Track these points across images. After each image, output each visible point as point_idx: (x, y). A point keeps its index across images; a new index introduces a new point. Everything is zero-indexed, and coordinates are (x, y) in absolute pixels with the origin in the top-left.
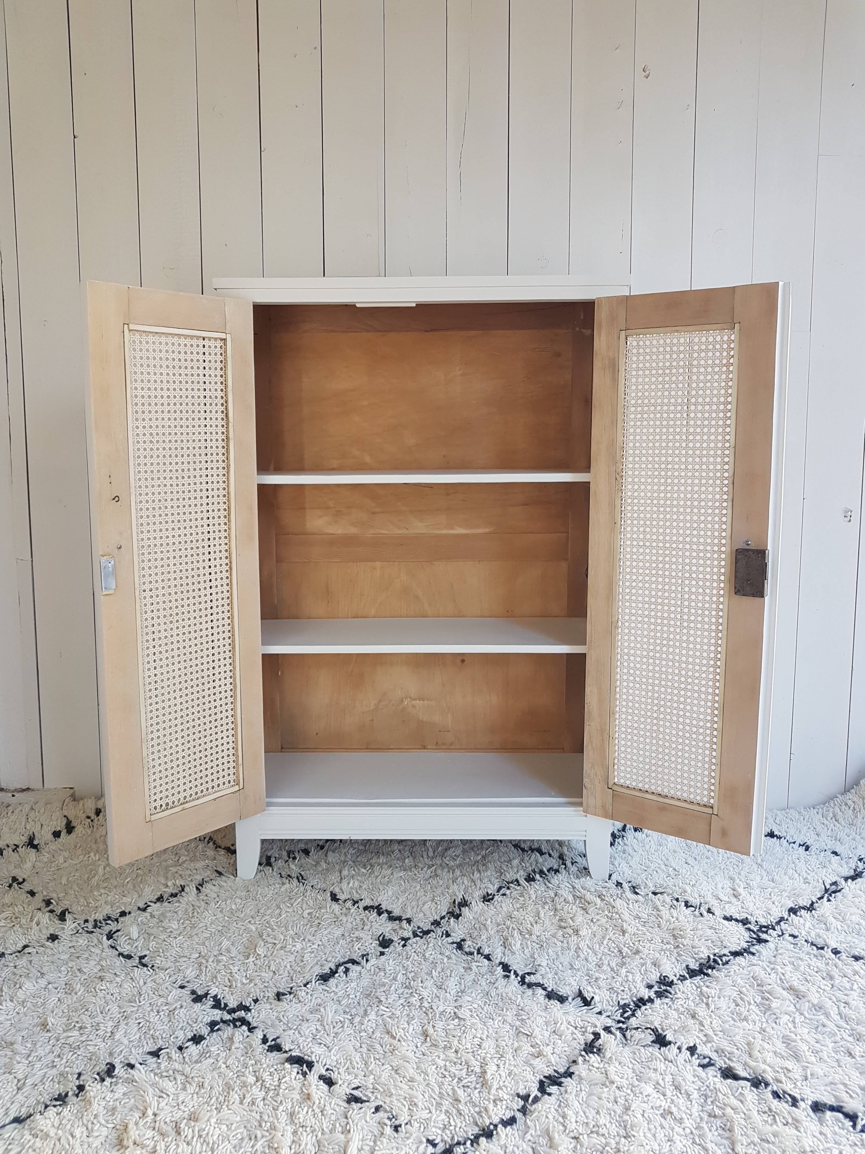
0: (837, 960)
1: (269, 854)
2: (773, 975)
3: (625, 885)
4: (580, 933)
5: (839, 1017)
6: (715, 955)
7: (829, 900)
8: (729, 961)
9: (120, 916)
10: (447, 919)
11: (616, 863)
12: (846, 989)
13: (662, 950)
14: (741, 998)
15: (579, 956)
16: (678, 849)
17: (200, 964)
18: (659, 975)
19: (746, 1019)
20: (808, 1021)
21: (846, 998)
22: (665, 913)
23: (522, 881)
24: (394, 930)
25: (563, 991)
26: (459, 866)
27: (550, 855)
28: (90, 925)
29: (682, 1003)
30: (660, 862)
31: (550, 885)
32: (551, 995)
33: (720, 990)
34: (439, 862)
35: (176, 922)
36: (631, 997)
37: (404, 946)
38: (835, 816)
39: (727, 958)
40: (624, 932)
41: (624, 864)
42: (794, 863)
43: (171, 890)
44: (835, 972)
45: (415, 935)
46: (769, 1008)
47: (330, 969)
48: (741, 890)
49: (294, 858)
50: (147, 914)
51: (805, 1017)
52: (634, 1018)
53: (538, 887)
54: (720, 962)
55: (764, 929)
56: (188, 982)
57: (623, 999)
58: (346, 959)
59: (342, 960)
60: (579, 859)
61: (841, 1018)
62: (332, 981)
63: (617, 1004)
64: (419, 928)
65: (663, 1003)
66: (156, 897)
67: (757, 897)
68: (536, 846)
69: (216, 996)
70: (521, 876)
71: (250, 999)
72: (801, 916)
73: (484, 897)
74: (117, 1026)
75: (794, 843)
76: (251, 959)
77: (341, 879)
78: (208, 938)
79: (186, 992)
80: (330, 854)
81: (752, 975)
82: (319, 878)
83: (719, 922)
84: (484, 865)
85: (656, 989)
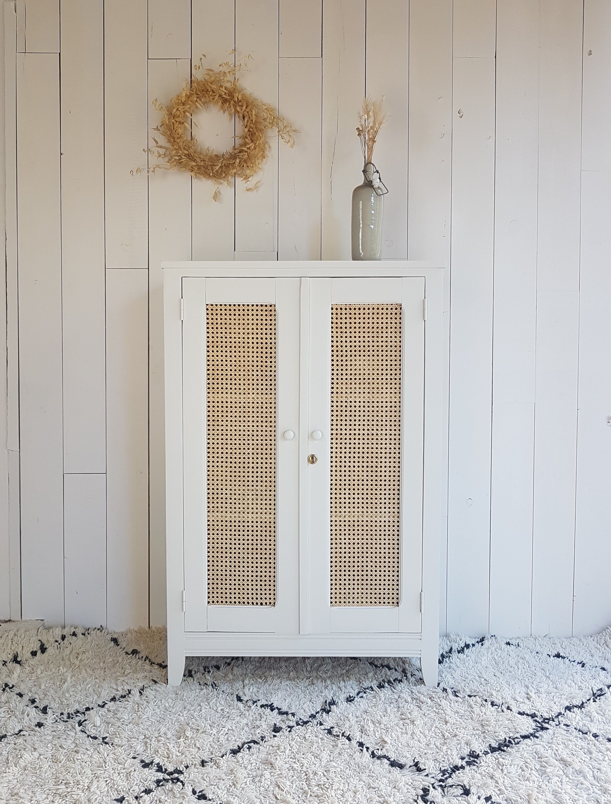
0: (596, 741)
1: (190, 669)
2: (550, 751)
3: (449, 690)
4: (415, 723)
5: (593, 778)
6: (510, 738)
7: (594, 701)
8: (520, 741)
9: (86, 710)
10: (320, 713)
11: (443, 675)
12: (600, 760)
13: (473, 734)
14: (526, 766)
15: (413, 738)
16: (489, 666)
17: (146, 743)
18: (469, 750)
19: (528, 780)
20: (571, 781)
21: (598, 765)
22: (477, 709)
23: (375, 688)
24: (283, 721)
25: (402, 761)
26: (329, 678)
27: (396, 670)
28: (65, 717)
29: (485, 769)
30: (475, 674)
31: (395, 690)
32: (393, 764)
33: (512, 760)
34: (314, 674)
35: (127, 715)
36: (449, 764)
37: (290, 731)
38: (606, 642)
39: (519, 740)
40: (446, 722)
41: (449, 676)
42: (572, 675)
43: (120, 693)
44: (593, 749)
45: (298, 724)
46: (545, 772)
47: (238, 746)
48: (532, 694)
49: (209, 672)
50: (105, 709)
51: (570, 779)
52: (451, 779)
53: (387, 692)
54: (513, 742)
55: (546, 721)
56: (138, 755)
57: (444, 767)
58: (249, 740)
59: (246, 741)
60: (416, 673)
61: (595, 779)
62: (240, 755)
63: (439, 769)
64: (300, 719)
65: (471, 769)
66: (110, 698)
67: (544, 699)
68: (386, 663)
69: (159, 764)
70: (374, 684)
71: (183, 766)
72: (574, 712)
73: (347, 699)
74: (91, 782)
75: (574, 661)
76: (182, 740)
77: (244, 686)
78: (150, 726)
79: (137, 761)
80: (235, 668)
81: (535, 750)
82: (227, 686)
83: (515, 716)
84: (347, 677)
85: (467, 760)
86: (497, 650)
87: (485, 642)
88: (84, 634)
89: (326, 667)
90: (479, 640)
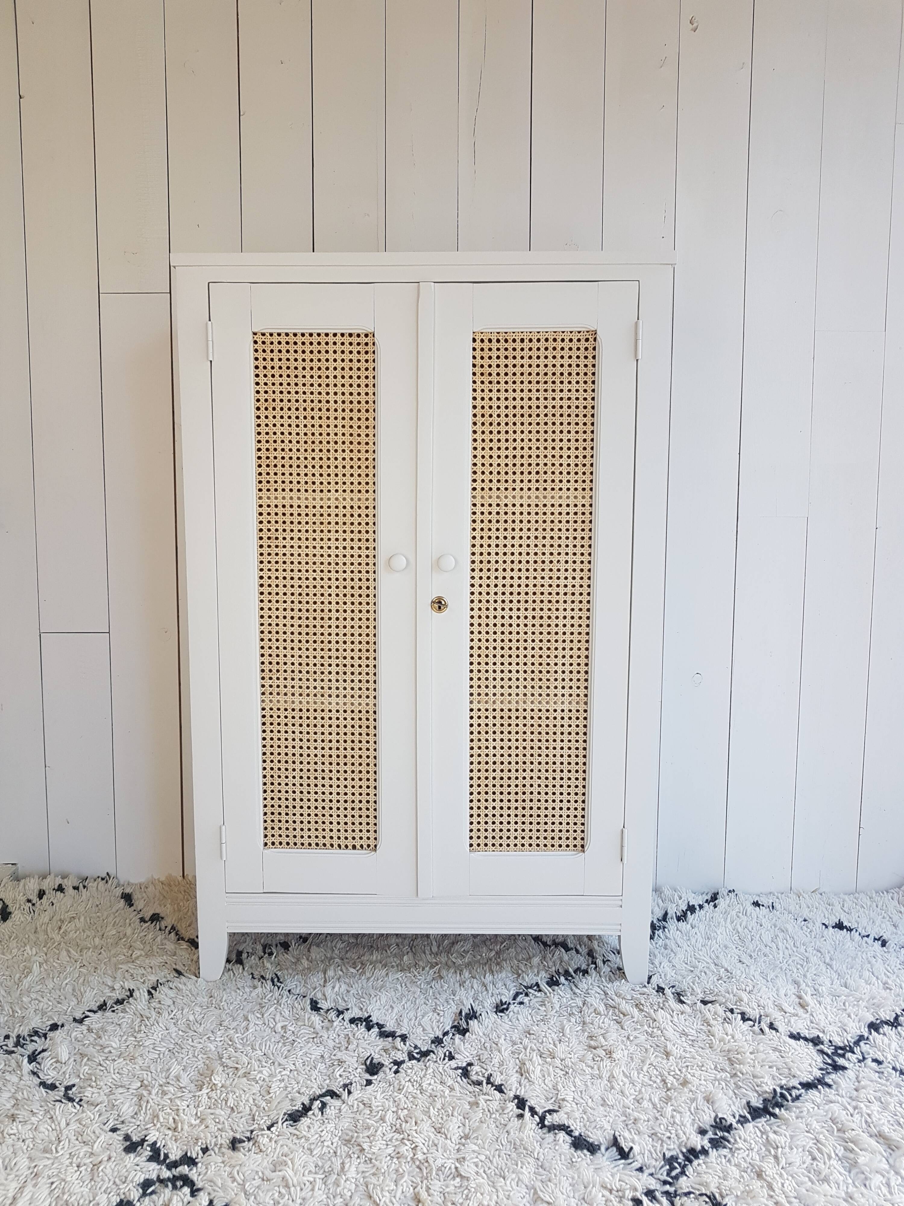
1: (240, 950)
2: (857, 1117)
3: (668, 992)
4: (614, 1055)
6: (782, 1087)
8: (800, 1095)
9: (50, 1030)
10: (451, 1035)
11: (657, 962)
13: (716, 1079)
14: (819, 1149)
15: (612, 1088)
16: (731, 945)
17: (141, 1098)
18: (713, 1115)
19: (826, 1180)
22: (718, 1029)
23: (544, 986)
24: (386, 1051)
25: (594, 1137)
26: (468, 965)
27: (577, 952)
28: (11, 1043)
29: (745, 1155)
30: (709, 961)
31: (577, 991)
32: (579, 1143)
33: (792, 1137)
34: (443, 959)
35: (116, 1040)
36: (680, 1146)
37: (396, 1072)
39: (798, 1092)
40: (667, 1054)
41: (665, 963)
42: (869, 962)
43: (116, 995)
45: (411, 1057)
46: (855, 1164)
47: (303, 1104)
48: (808, 998)
49: (271, 954)
50: (83, 1027)
52: (685, 1178)
53: (563, 993)
54: (789, 1098)
55: (840, 1052)
56: (123, 1122)
57: (670, 1150)
58: (324, 1091)
59: (318, 1092)
60: (612, 957)
62: (305, 1122)
63: (661, 1156)
64: (416, 1047)
65: (720, 1156)
66: (97, 1005)
67: (828, 1007)
68: (561, 941)
69: (155, 1143)
70: (542, 978)
71: (198, 1148)
72: (884, 1034)
73: (497, 1007)
75: (868, 936)
76: (205, 1091)
77: (325, 981)
78: (155, 1061)
79: (118, 1137)
80: (314, 948)
81: (830, 1116)
82: (298, 980)
83: (785, 1042)
84: (498, 964)
85: (710, 1135)
86: (741, 915)
87: (720, 901)
88: (76, 888)
89: (463, 946)
90: (709, 898)
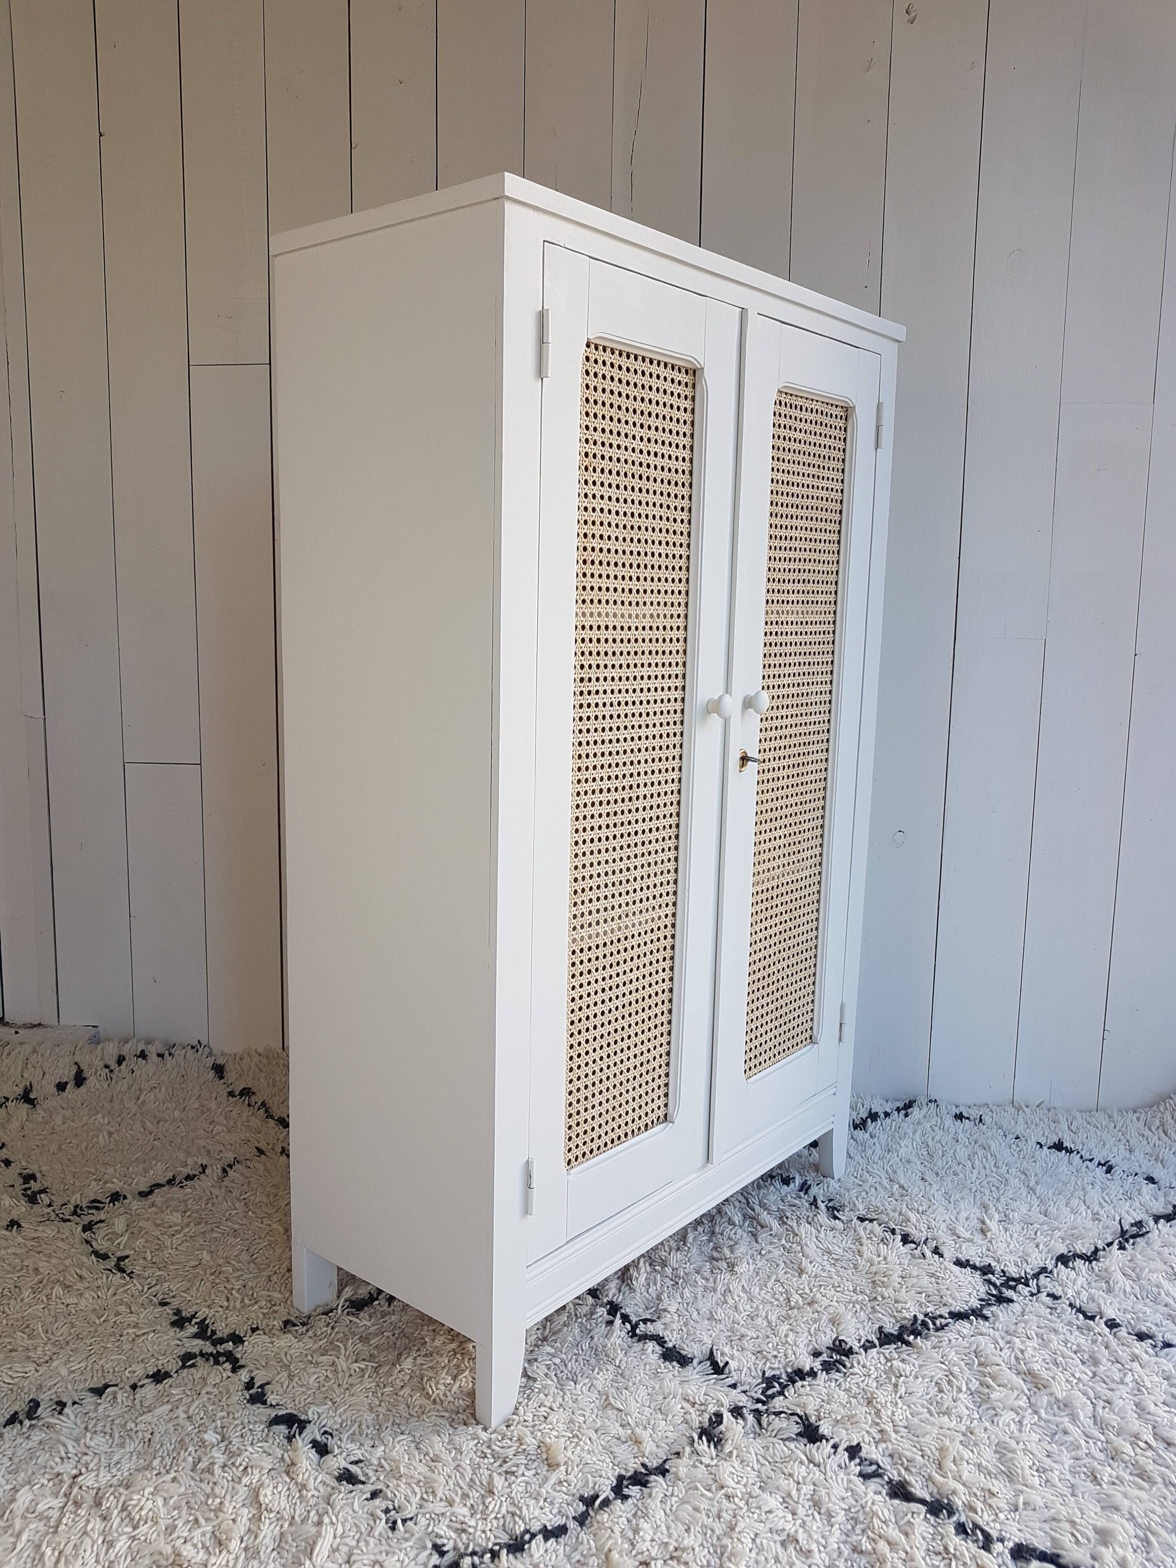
0: (1111, 1337)
2: (1007, 1351)
3: (823, 1205)
4: (737, 1269)
5: (1091, 1422)
6: (926, 1315)
7: (1122, 1248)
8: (947, 1325)
12: (1113, 1381)
13: (851, 1302)
14: (948, 1381)
16: (914, 1159)
18: (834, 1337)
19: (948, 1413)
20: (1042, 1423)
21: (1109, 1393)
22: (868, 1250)
25: (690, 1350)
29: (860, 1381)
32: (668, 1353)
33: (921, 1367)
36: (787, 1365)
39: (944, 1322)
40: (801, 1272)
42: (1083, 1187)
44: (1103, 1355)
46: (987, 1399)
48: (992, 1224)
51: (1040, 1418)
52: (782, 1398)
54: (932, 1327)
55: (1012, 1283)
57: (773, 1369)
61: (1095, 1423)
63: (761, 1374)
65: (830, 1380)
67: (1015, 1235)
72: (1074, 1269)
75: (1091, 1160)
81: (974, 1349)
83: (946, 1268)
85: (824, 1357)
86: (936, 1127)
87: (914, 1110)
90: (901, 1105)
